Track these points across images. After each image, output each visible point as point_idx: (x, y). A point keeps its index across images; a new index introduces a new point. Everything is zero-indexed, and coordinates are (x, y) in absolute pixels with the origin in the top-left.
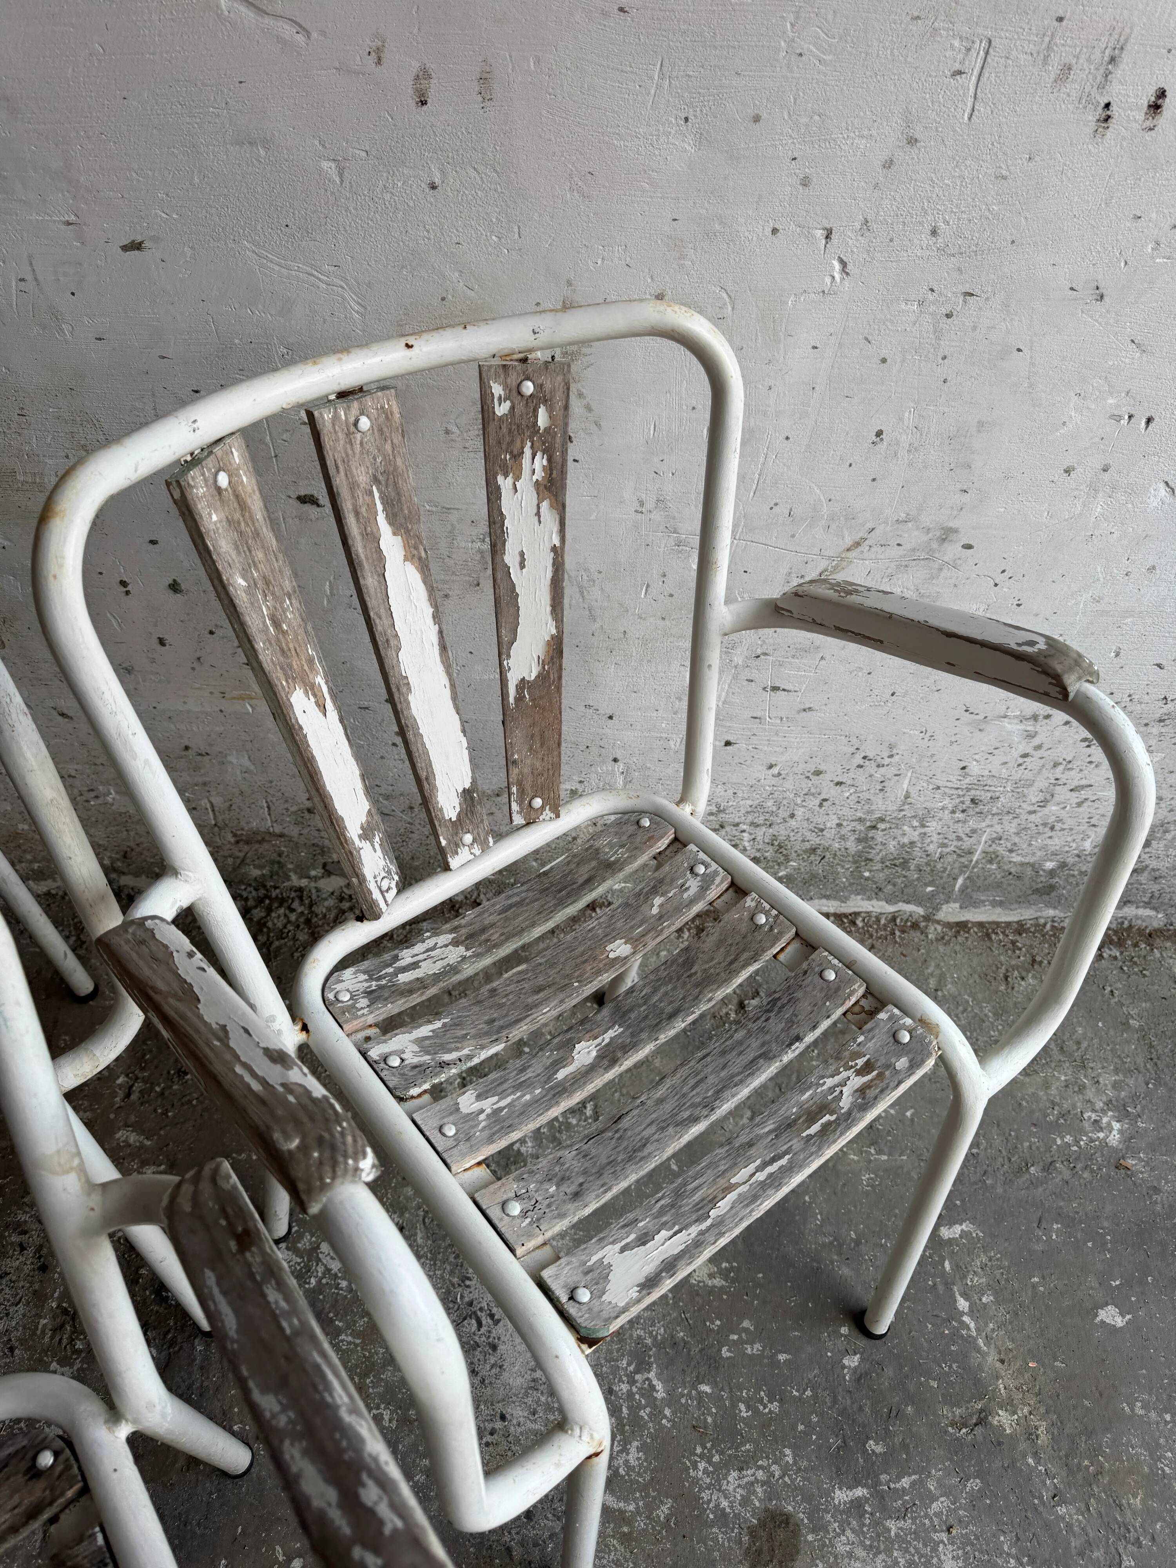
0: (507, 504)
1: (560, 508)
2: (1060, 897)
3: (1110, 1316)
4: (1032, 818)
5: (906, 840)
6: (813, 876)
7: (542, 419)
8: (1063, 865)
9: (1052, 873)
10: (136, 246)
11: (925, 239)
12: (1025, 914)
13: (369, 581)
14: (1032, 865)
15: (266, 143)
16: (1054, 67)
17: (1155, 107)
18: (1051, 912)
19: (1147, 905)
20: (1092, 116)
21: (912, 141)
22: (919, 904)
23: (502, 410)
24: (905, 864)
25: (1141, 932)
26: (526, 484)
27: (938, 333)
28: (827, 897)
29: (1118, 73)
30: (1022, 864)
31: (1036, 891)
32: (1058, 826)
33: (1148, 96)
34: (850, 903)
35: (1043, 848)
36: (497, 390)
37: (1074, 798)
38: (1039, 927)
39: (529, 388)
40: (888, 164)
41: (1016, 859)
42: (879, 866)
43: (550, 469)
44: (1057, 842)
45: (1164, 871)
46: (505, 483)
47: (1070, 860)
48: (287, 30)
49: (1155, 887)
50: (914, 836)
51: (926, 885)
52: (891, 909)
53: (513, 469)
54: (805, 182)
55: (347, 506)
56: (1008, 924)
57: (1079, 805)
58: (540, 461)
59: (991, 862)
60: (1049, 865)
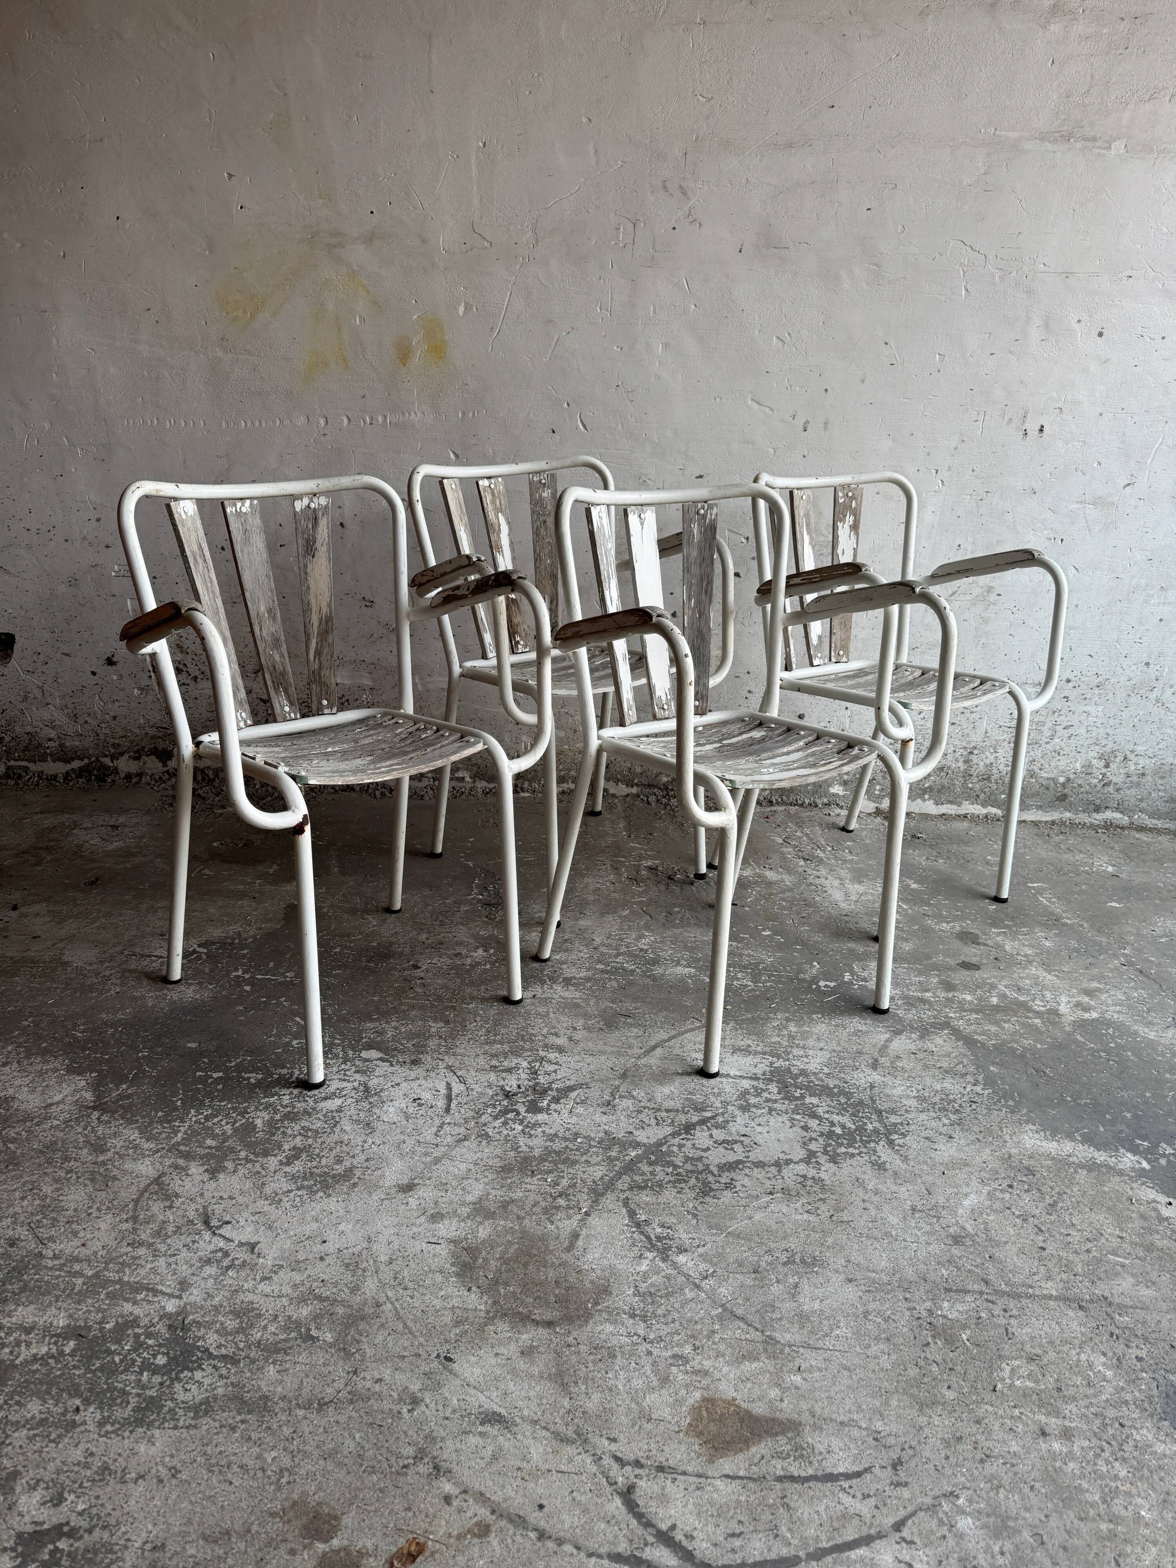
0: (840, 532)
1: (857, 534)
2: (1071, 803)
3: (1114, 904)
4: (1048, 746)
5: (988, 762)
6: (943, 787)
7: (854, 504)
8: (1068, 780)
9: (1064, 785)
10: (701, 477)
11: (970, 473)
12: (1055, 816)
13: (799, 547)
14: (1053, 779)
15: (752, 443)
16: (1006, 419)
17: (1041, 430)
18: (1068, 815)
19: (1117, 809)
20: (1022, 433)
21: (963, 441)
22: (999, 807)
23: (841, 501)
24: (989, 779)
25: (1118, 826)
26: (847, 526)
27: (978, 506)
28: (951, 802)
29: (1027, 420)
30: (1048, 779)
31: (1058, 799)
32: (1062, 752)
33: (1038, 427)
34: (963, 807)
35: (1057, 767)
36: (840, 494)
37: (1066, 734)
38: (1063, 823)
39: (850, 494)
40: (956, 449)
41: (1045, 775)
42: (976, 780)
43: (855, 521)
44: (1063, 763)
45: (1120, 785)
46: (840, 525)
47: (1072, 776)
48: (767, 410)
49: (1119, 797)
50: (991, 758)
51: (1001, 793)
52: (984, 811)
53: (843, 520)
54: (929, 454)
55: (797, 521)
56: (1047, 822)
57: (1069, 737)
58: (852, 518)
59: (1032, 777)
60: (1062, 780)
